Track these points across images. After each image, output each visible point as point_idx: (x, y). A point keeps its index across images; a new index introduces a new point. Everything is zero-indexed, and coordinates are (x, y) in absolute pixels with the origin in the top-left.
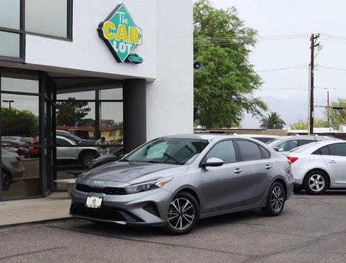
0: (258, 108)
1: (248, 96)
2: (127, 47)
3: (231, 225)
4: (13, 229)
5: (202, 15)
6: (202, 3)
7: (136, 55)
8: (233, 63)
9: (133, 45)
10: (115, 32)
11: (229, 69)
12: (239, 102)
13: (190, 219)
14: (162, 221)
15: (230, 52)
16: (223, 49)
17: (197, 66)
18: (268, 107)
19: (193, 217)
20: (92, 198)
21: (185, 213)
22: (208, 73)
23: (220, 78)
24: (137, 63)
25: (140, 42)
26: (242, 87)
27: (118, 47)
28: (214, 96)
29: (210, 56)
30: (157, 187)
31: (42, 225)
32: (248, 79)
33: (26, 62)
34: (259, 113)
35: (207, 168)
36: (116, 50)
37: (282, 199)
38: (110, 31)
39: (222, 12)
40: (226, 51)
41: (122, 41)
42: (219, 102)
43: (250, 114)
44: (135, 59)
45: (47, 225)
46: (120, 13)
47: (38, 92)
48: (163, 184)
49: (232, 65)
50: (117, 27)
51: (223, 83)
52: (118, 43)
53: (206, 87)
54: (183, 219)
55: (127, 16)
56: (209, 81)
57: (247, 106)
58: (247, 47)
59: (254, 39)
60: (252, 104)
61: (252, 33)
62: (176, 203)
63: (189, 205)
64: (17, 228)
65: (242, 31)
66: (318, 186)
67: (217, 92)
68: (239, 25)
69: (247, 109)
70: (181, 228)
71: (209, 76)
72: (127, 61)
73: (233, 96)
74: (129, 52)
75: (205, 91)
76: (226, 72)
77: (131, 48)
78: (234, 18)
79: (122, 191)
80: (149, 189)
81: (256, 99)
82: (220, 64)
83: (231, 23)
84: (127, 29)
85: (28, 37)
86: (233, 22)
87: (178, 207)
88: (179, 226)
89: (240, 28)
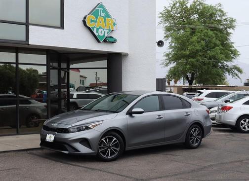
0: (236, 72)
1: (229, 64)
2: (105, 32)
3: (153, 155)
4: (3, 154)
5: (198, 9)
6: (197, 1)
7: (112, 37)
8: (218, 41)
9: (109, 30)
10: (95, 22)
11: (216, 45)
12: (223, 67)
13: (116, 151)
14: (93, 152)
15: (217, 34)
16: (212, 32)
17: (160, 44)
18: (243, 71)
19: (118, 149)
20: (50, 135)
21: (113, 146)
22: (200, 48)
23: (209, 52)
24: (113, 42)
25: (114, 29)
26: (224, 58)
27: (97, 32)
28: (205, 64)
29: (203, 37)
30: (90, 128)
31: (25, 152)
32: (229, 52)
33: (30, 43)
34: (237, 75)
35: (134, 115)
36: (96, 34)
37: (200, 137)
38: (92, 21)
39: (211, 7)
40: (214, 33)
41: (100, 28)
42: (208, 68)
43: (231, 76)
44: (111, 40)
45: (29, 152)
46: (99, 9)
47: (46, 63)
48: (95, 126)
49: (218, 42)
50: (97, 18)
51: (211, 55)
52: (98, 29)
53: (199, 58)
54: (111, 150)
55: (105, 11)
56: (200, 53)
57: (229, 71)
58: (229, 30)
59: (234, 25)
60: (231, 69)
61: (232, 21)
62: (106, 140)
63: (115, 141)
64: (6, 154)
65: (225, 19)
66: (246, 127)
67: (207, 61)
68: (223, 15)
69: (229, 72)
70: (109, 157)
71: (201, 50)
72: (105, 41)
73: (219, 64)
74: (106, 35)
75: (198, 60)
76: (214, 48)
77: (108, 33)
78: (220, 10)
79: (67, 131)
80: (85, 130)
81: (235, 66)
82: (210, 42)
83: (218, 15)
84: (105, 19)
85: (31, 27)
86: (220, 13)
87: (107, 142)
88: (108, 155)
89: (225, 18)
